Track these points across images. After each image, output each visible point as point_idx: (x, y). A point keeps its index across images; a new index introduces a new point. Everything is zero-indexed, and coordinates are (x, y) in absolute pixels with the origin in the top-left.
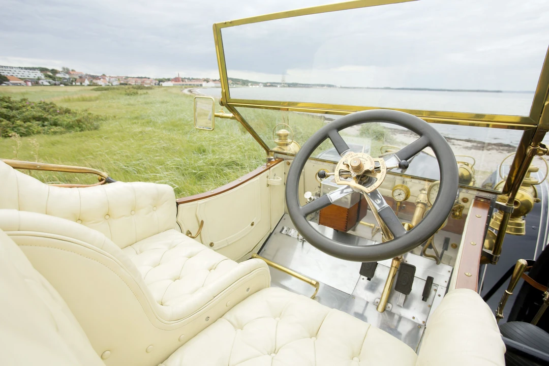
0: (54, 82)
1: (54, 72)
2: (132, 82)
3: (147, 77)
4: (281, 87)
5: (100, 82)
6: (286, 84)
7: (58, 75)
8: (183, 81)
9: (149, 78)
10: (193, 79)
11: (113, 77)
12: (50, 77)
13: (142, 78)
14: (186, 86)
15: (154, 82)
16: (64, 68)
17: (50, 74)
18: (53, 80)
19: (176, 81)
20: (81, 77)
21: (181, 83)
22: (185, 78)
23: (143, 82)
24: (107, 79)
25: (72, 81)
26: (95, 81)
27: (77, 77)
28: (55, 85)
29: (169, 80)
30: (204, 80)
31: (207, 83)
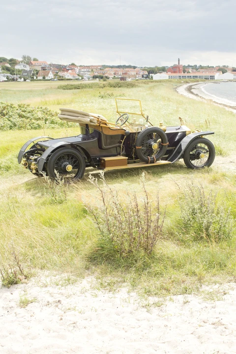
0: (11, 76)
1: (13, 62)
2: (110, 74)
3: (132, 65)
5: (67, 75)
7: (17, 67)
8: (184, 72)
9: (135, 67)
10: (201, 67)
11: (85, 67)
12: (8, 69)
13: (125, 67)
14: (187, 79)
15: (141, 73)
16: (24, 57)
17: (8, 65)
18: (11, 74)
19: (175, 72)
20: (44, 69)
21: (182, 74)
22: (189, 66)
23: (126, 74)
24: (77, 70)
25: (33, 75)
26: (60, 74)
27: (39, 68)
28: (13, 80)
29: (163, 70)
30: (218, 68)
31: (223, 73)
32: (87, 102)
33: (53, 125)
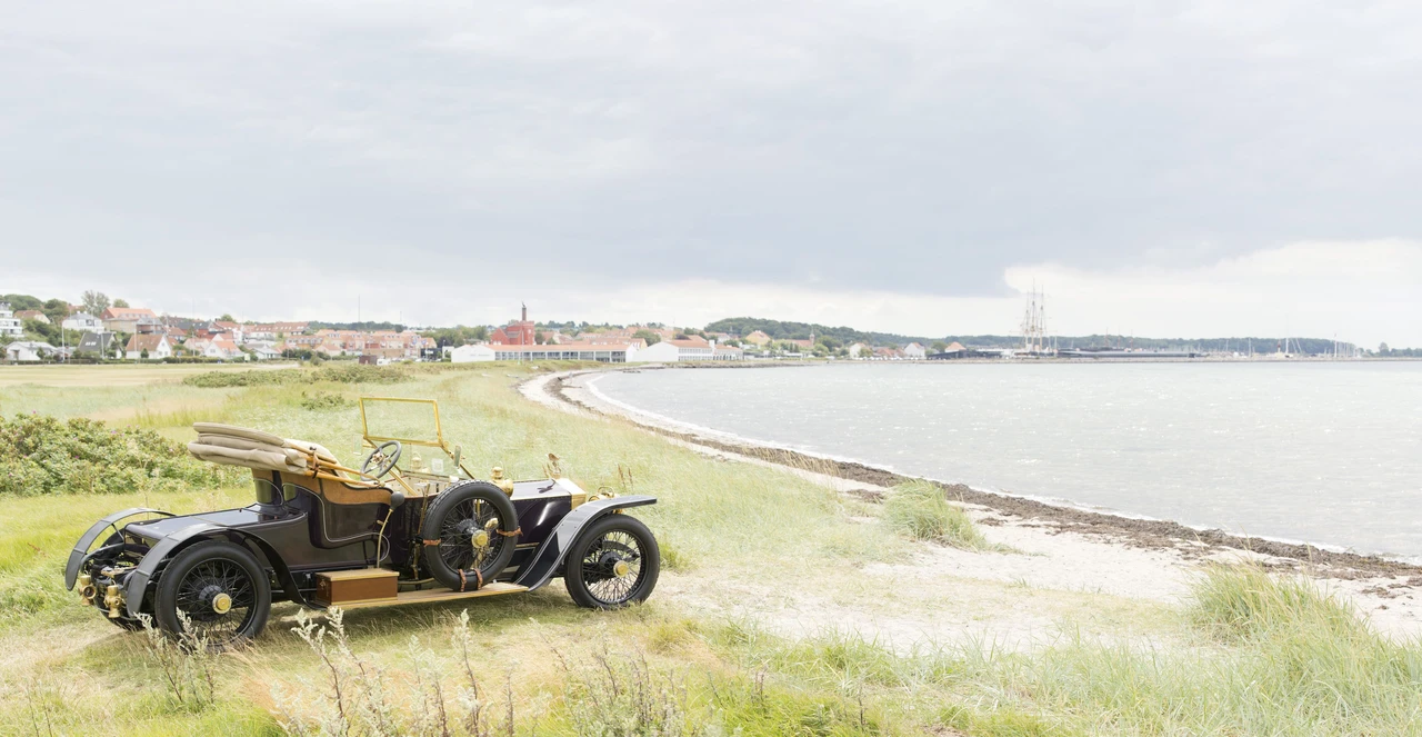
0: (53, 350)
1: (56, 309)
2: (332, 348)
3: (394, 322)
4: (1022, 358)
5: (210, 348)
6: (1046, 342)
7: (69, 324)
8: (539, 340)
9: (400, 329)
10: (586, 328)
11: (260, 326)
12: (42, 330)
13: (371, 326)
14: (548, 362)
15: (419, 345)
16: (90, 298)
17: (44, 319)
18: (51, 342)
19: (512, 342)
20: (144, 330)
21: (533, 347)
22: (553, 325)
23: (375, 345)
24: (238, 335)
25: (114, 346)
26: (191, 344)
27: (131, 329)
28: (57, 359)
29: (480, 335)
30: (634, 331)
31: (649, 344)
32: (267, 418)
33: (171, 482)
